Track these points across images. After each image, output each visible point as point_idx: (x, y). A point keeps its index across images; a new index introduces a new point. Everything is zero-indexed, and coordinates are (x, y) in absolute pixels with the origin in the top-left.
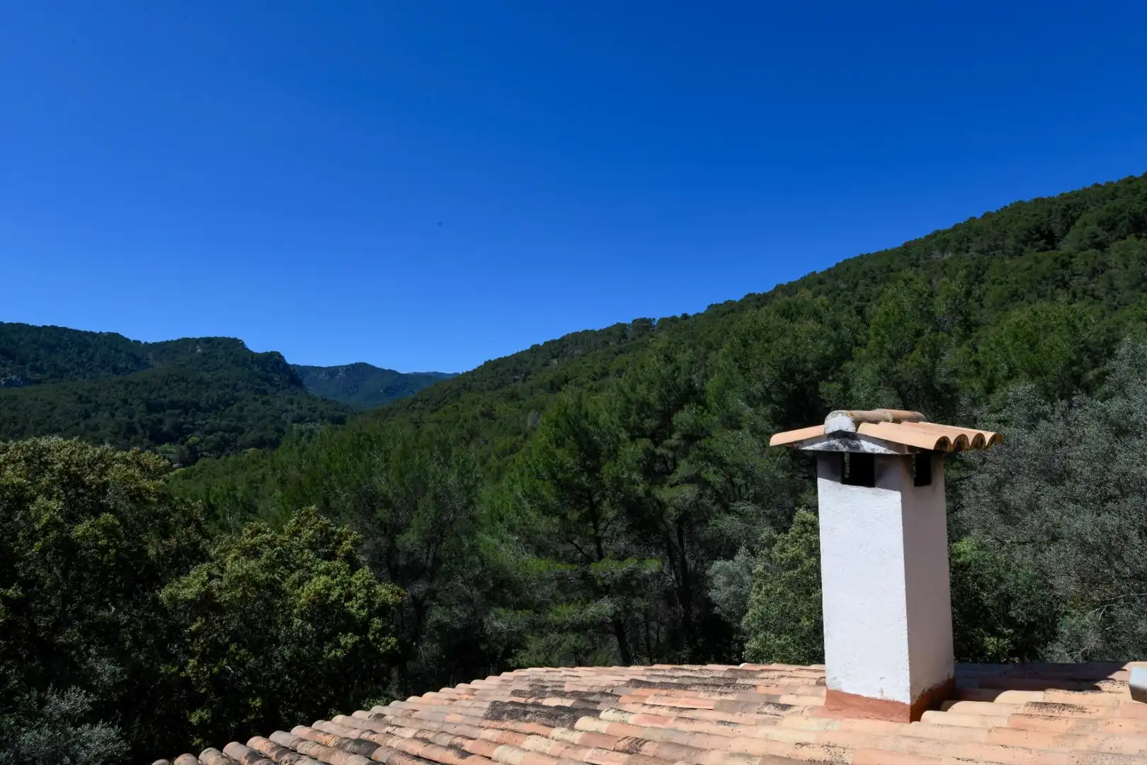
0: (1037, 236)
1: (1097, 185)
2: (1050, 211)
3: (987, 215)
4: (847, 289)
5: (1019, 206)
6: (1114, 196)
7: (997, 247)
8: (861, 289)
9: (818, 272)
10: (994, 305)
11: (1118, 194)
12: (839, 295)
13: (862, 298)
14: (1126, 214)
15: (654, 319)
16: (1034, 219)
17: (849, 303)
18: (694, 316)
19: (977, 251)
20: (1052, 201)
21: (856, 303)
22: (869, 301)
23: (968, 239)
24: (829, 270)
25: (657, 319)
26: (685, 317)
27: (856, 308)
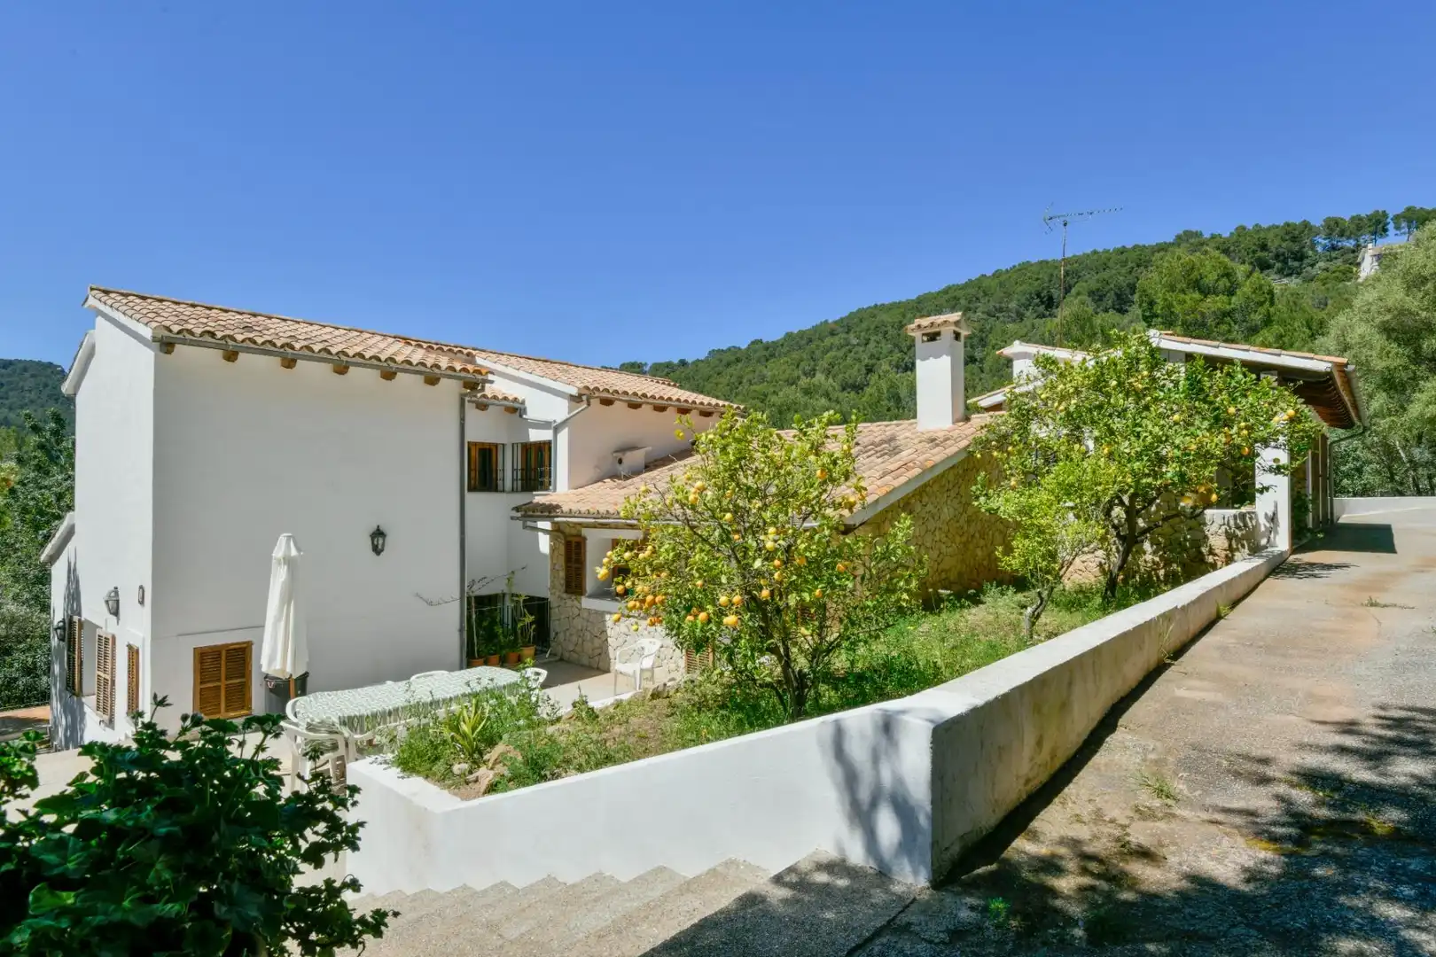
0: (1037, 301)
1: (1095, 252)
2: (1052, 275)
3: (997, 274)
4: (858, 344)
5: (1025, 267)
6: (1105, 267)
7: (1001, 310)
8: (872, 345)
9: (830, 321)
10: (991, 370)
11: (1110, 264)
12: (850, 351)
13: (872, 356)
14: (1112, 286)
15: (646, 364)
16: (1036, 283)
17: (859, 360)
18: (693, 363)
19: (983, 313)
20: (1054, 265)
21: (866, 361)
22: (878, 359)
23: (977, 299)
24: (842, 319)
25: (650, 364)
26: (683, 363)
27: (866, 366)
